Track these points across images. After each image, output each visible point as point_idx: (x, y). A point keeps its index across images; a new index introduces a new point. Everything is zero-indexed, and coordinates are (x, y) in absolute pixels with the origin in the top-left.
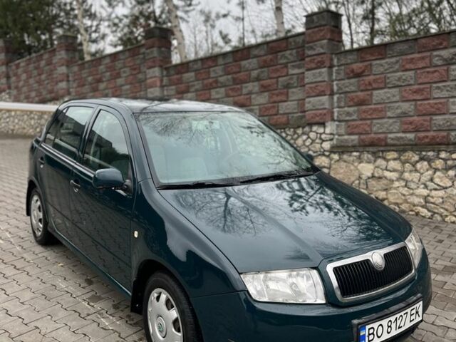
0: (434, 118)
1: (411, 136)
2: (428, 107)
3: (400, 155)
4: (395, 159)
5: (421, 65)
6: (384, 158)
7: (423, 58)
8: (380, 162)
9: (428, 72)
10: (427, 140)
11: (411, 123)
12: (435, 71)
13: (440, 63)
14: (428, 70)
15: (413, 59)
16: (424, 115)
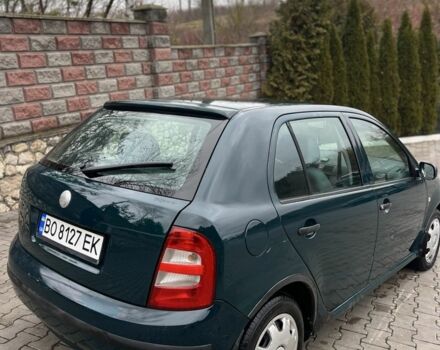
0: (44, 103)
1: (26, 124)
2: (36, 92)
3: (30, 146)
4: (25, 151)
5: (21, 47)
6: (14, 153)
7: (21, 41)
8: (10, 157)
9: (29, 56)
10: (42, 126)
11: (24, 110)
12: (35, 56)
13: (38, 48)
14: (28, 54)
15: (11, 40)
16: (34, 101)
